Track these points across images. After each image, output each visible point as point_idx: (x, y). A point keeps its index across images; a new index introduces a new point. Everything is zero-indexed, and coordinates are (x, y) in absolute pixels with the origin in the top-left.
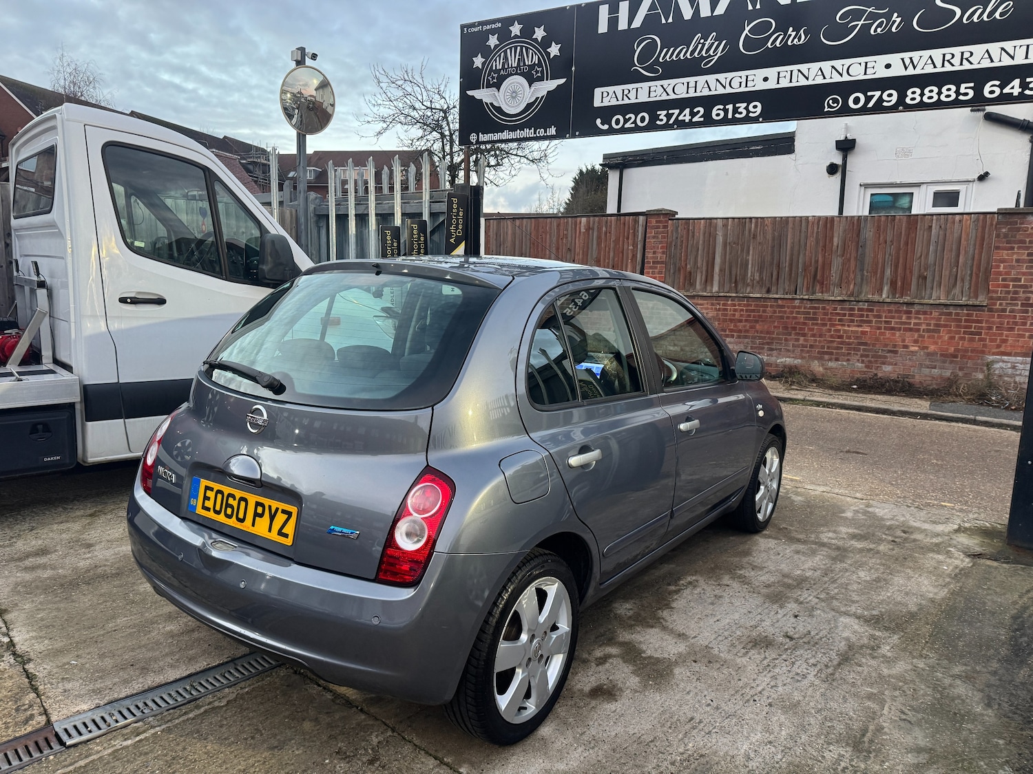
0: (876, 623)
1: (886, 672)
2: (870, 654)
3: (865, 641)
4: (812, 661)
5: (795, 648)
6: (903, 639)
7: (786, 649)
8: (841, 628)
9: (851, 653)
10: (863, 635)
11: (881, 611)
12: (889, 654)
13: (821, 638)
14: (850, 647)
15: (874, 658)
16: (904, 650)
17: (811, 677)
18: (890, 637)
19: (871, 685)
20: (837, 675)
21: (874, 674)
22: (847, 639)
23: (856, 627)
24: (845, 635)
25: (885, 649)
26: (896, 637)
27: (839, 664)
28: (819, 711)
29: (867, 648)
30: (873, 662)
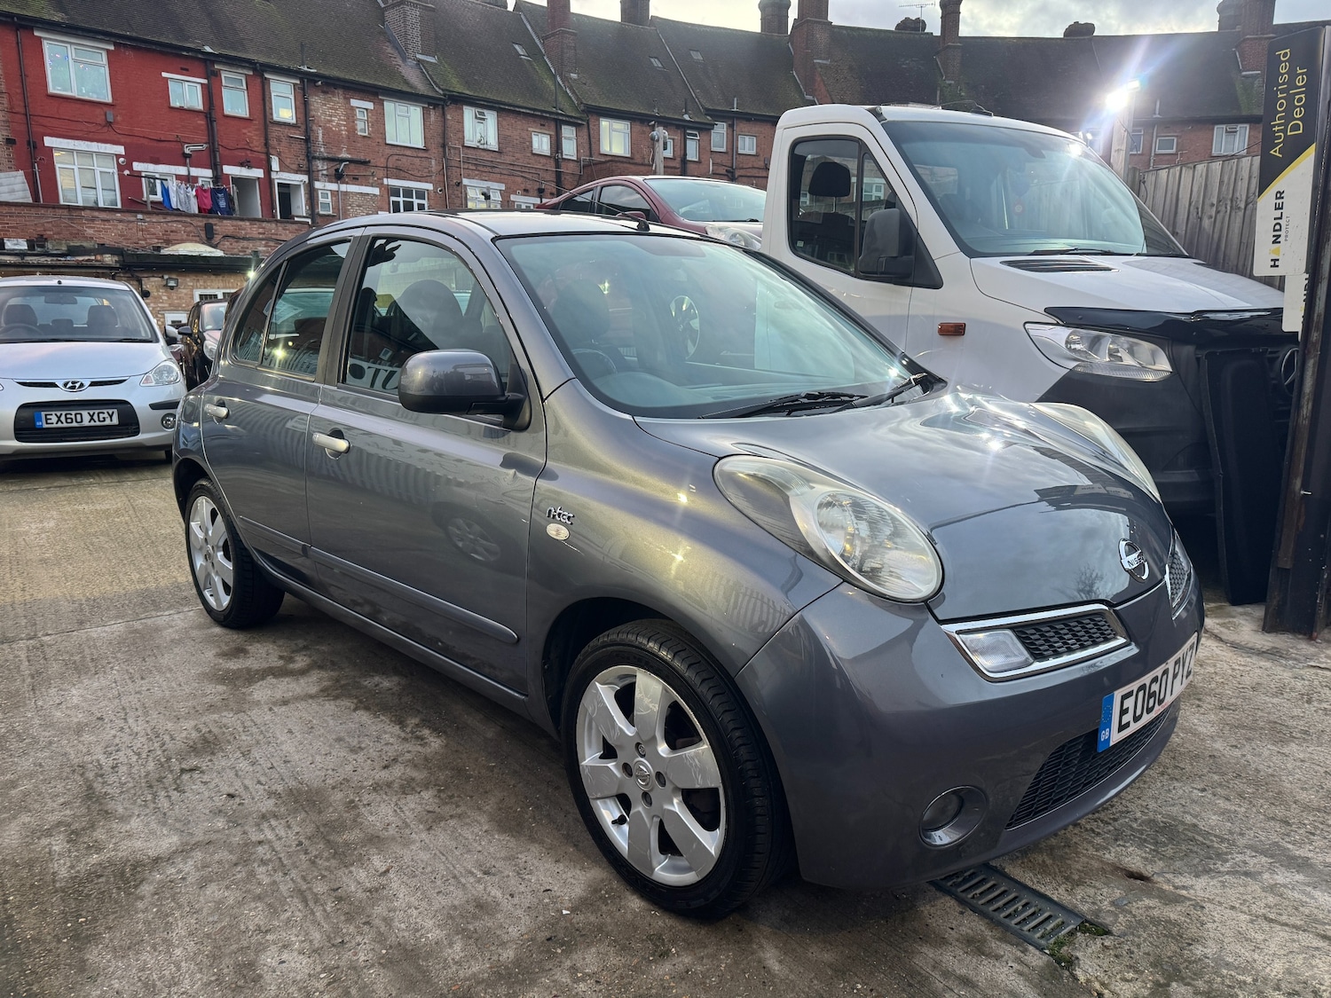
0: (123, 873)
1: (25, 818)
2: (69, 825)
3: (99, 834)
4: (123, 769)
5: (164, 765)
6: (49, 878)
7: (169, 759)
8: (153, 825)
9: (95, 807)
10: (113, 841)
11: (142, 898)
12: (44, 841)
13: (155, 796)
14: (107, 814)
15: (59, 824)
16: (30, 864)
17: (102, 758)
18: (72, 867)
19: (26, 794)
20: (77, 777)
21: (37, 806)
22: (123, 819)
23: (138, 844)
24: (135, 823)
25: (58, 844)
26: (63, 873)
27: (90, 787)
28: (50, 743)
29: (83, 829)
30: (53, 818)
